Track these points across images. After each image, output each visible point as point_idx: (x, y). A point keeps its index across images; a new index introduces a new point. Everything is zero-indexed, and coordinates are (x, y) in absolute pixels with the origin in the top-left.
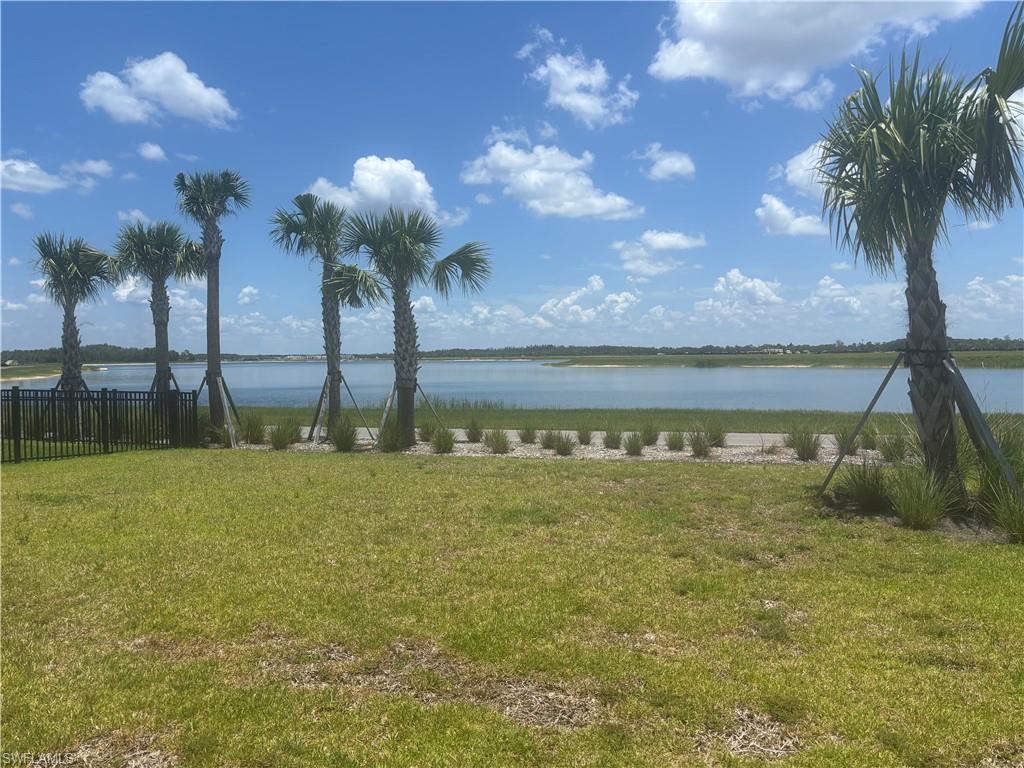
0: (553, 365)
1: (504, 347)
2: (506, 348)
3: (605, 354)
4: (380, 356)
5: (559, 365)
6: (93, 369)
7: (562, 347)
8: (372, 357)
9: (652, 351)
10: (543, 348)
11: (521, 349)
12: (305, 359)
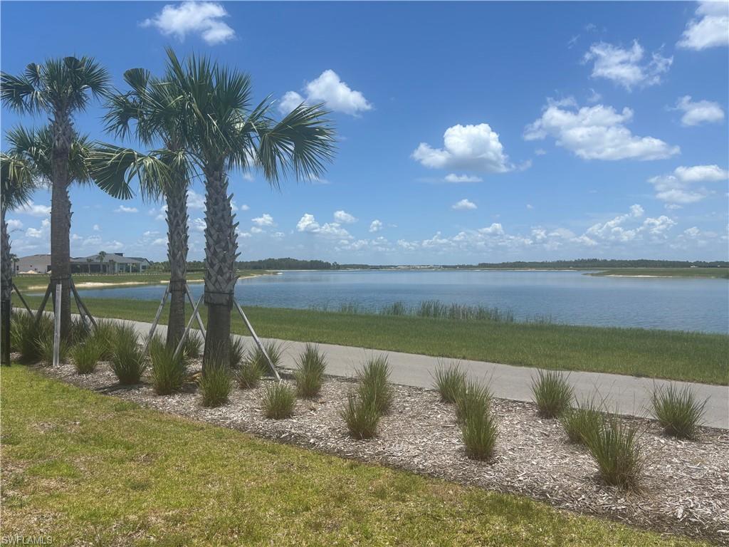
0: (592, 275)
1: (556, 260)
2: (558, 261)
3: (643, 266)
4: (460, 267)
5: (597, 275)
6: (275, 273)
7: (606, 260)
8: (455, 267)
9: (687, 264)
10: (589, 261)
11: (571, 262)
12: (409, 269)
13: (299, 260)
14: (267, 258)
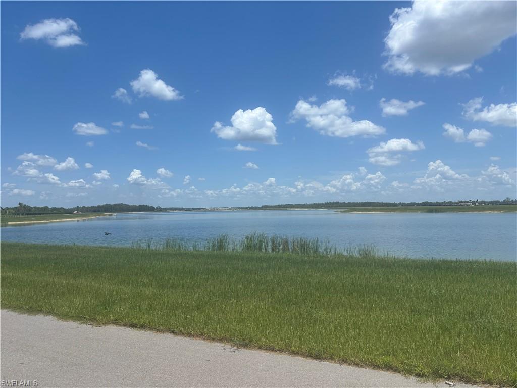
1: (313, 203)
2: (314, 203)
3: (368, 206)
4: (250, 208)
5: (344, 212)
6: (110, 215)
7: (344, 203)
8: (246, 208)
9: (395, 205)
10: (334, 203)
11: (322, 204)
12: (214, 210)
13: (130, 204)
14: (105, 204)
